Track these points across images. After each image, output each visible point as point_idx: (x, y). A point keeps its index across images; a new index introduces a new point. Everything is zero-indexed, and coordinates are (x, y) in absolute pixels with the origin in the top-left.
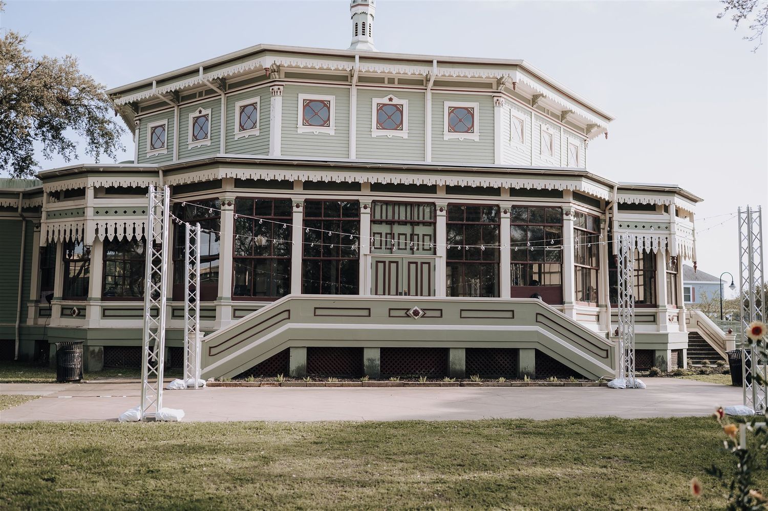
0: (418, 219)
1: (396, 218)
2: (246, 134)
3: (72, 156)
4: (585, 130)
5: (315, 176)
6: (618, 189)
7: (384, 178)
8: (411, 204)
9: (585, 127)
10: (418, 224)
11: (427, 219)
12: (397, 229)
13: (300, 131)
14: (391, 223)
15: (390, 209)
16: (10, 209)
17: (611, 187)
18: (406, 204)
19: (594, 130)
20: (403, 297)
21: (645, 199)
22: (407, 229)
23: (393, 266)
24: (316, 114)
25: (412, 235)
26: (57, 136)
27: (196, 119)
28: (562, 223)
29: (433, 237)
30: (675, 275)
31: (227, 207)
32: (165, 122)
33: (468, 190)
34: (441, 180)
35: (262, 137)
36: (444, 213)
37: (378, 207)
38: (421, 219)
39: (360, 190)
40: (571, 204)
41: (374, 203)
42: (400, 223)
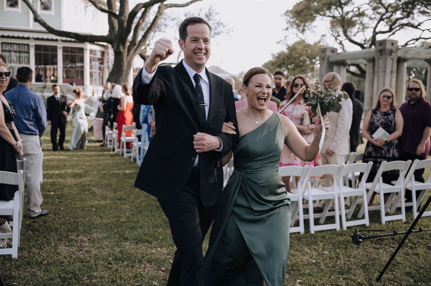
1: (12, 49)
7: (6, 34)
8: (19, 44)
10: (22, 52)
11: (26, 50)
12: (13, 54)
14: (10, 51)
15: (9, 45)
18: (17, 44)
22: (18, 54)
25: (19, 57)
29: (29, 58)
33: (42, 39)
34: (31, 35)
36: (33, 48)
37: (4, 45)
38: (23, 50)
40: (87, 47)
41: (3, 43)
42: (14, 51)
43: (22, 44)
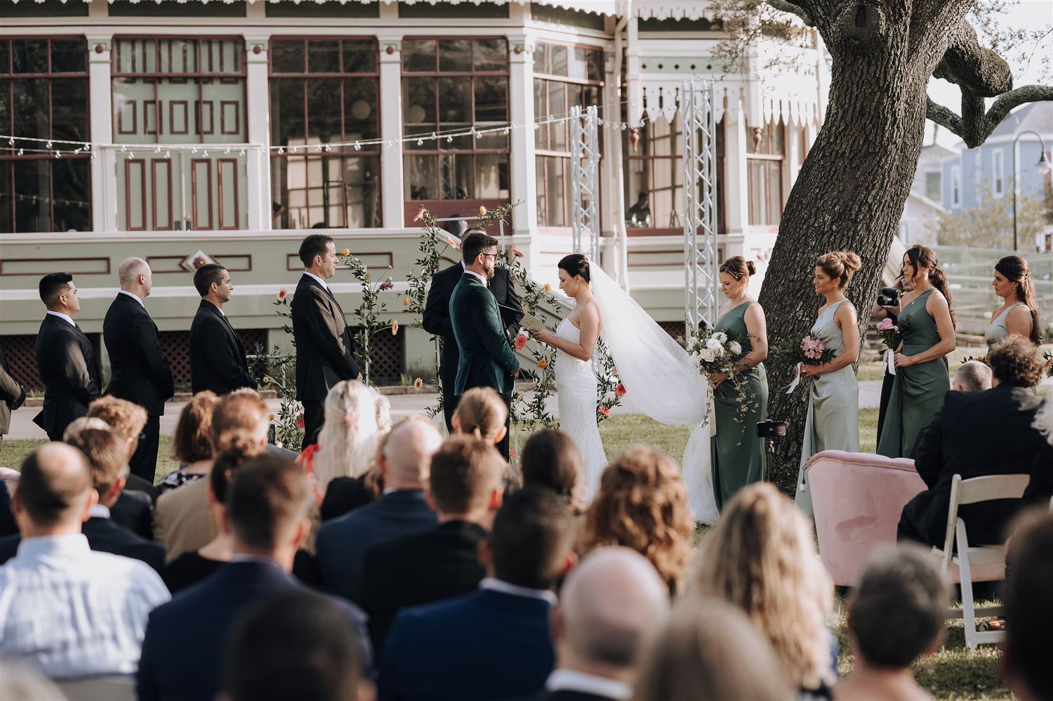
0: (211, 69)
1: (165, 70)
8: (195, 40)
10: (209, 79)
11: (229, 69)
12: (167, 93)
14: (155, 80)
15: (151, 50)
18: (184, 40)
20: (184, 233)
21: (693, 9)
22: (187, 92)
23: (161, 169)
25: (198, 104)
28: (508, 70)
29: (243, 107)
30: (780, 162)
33: (308, 9)
36: (263, 56)
37: (126, 49)
38: (216, 70)
39: (87, 14)
40: (525, 31)
41: (118, 40)
42: (173, 79)
43: (209, 40)
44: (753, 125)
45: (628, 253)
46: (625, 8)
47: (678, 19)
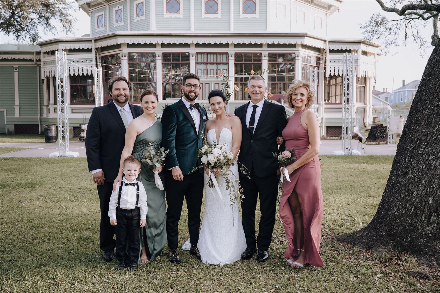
2: (139, 18)
3: (56, 33)
4: (327, 8)
5: (166, 41)
6: (329, 42)
7: (201, 41)
8: (216, 54)
9: (327, 6)
10: (220, 64)
11: (225, 61)
12: (209, 67)
13: (165, 16)
14: (206, 64)
15: (205, 56)
16: (31, 60)
17: (325, 41)
18: (214, 54)
19: (332, 8)
21: (344, 47)
22: (214, 67)
23: (207, 85)
24: (173, 7)
25: (217, 70)
26: (47, 24)
27: (117, 11)
28: (295, 61)
29: (228, 70)
30: (364, 87)
31: (124, 58)
32: (102, 13)
33: (244, 45)
34: (230, 41)
35: (146, 20)
36: (233, 58)
37: (199, 56)
38: (221, 61)
39: (190, 47)
40: (300, 51)
41: (197, 54)
42: (211, 63)
43: (220, 54)
44: (358, 77)
45: (325, 109)
46: (326, 47)
47: (340, 50)
